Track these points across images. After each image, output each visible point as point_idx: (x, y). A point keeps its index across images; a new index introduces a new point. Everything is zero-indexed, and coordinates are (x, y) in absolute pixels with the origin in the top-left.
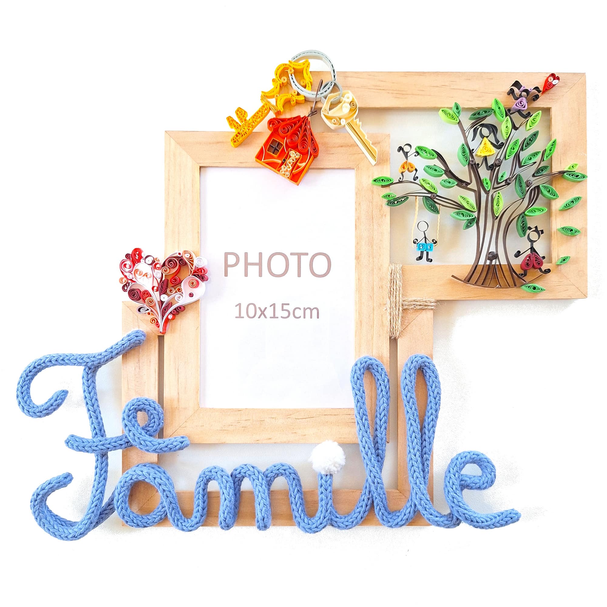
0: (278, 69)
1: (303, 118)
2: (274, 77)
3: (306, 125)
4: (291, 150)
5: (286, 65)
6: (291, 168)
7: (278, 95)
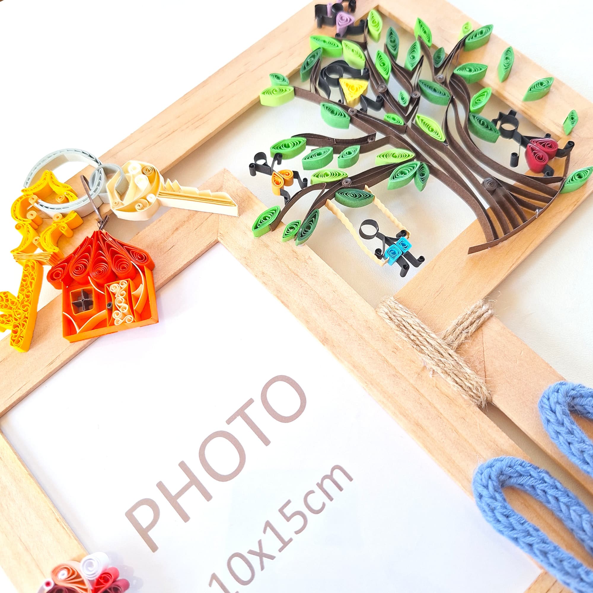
0: (14, 211)
1: (93, 236)
2: (16, 222)
3: (104, 240)
4: (109, 286)
5: (21, 198)
6: (127, 307)
7: (37, 238)
